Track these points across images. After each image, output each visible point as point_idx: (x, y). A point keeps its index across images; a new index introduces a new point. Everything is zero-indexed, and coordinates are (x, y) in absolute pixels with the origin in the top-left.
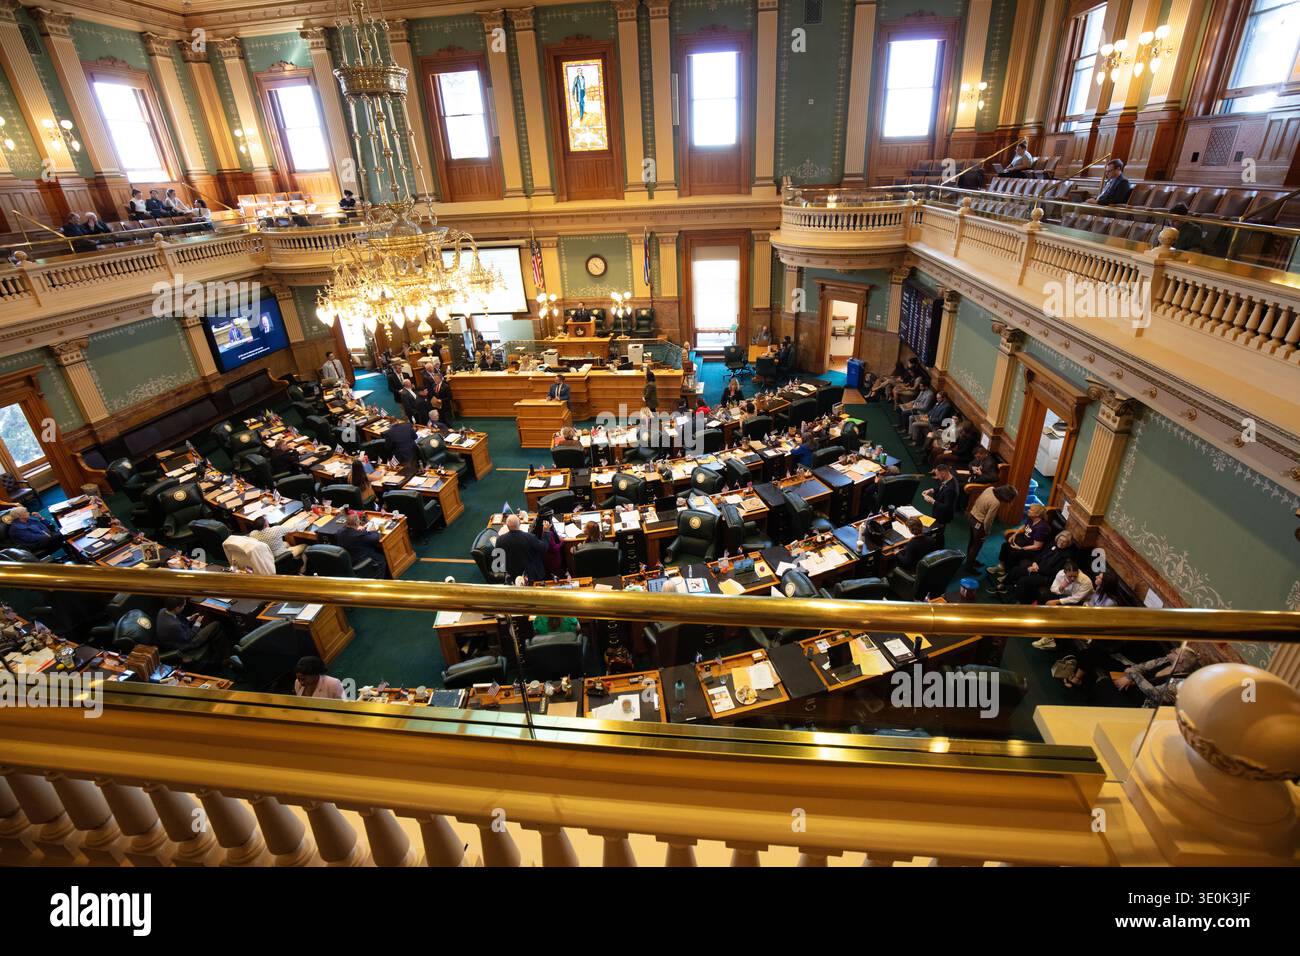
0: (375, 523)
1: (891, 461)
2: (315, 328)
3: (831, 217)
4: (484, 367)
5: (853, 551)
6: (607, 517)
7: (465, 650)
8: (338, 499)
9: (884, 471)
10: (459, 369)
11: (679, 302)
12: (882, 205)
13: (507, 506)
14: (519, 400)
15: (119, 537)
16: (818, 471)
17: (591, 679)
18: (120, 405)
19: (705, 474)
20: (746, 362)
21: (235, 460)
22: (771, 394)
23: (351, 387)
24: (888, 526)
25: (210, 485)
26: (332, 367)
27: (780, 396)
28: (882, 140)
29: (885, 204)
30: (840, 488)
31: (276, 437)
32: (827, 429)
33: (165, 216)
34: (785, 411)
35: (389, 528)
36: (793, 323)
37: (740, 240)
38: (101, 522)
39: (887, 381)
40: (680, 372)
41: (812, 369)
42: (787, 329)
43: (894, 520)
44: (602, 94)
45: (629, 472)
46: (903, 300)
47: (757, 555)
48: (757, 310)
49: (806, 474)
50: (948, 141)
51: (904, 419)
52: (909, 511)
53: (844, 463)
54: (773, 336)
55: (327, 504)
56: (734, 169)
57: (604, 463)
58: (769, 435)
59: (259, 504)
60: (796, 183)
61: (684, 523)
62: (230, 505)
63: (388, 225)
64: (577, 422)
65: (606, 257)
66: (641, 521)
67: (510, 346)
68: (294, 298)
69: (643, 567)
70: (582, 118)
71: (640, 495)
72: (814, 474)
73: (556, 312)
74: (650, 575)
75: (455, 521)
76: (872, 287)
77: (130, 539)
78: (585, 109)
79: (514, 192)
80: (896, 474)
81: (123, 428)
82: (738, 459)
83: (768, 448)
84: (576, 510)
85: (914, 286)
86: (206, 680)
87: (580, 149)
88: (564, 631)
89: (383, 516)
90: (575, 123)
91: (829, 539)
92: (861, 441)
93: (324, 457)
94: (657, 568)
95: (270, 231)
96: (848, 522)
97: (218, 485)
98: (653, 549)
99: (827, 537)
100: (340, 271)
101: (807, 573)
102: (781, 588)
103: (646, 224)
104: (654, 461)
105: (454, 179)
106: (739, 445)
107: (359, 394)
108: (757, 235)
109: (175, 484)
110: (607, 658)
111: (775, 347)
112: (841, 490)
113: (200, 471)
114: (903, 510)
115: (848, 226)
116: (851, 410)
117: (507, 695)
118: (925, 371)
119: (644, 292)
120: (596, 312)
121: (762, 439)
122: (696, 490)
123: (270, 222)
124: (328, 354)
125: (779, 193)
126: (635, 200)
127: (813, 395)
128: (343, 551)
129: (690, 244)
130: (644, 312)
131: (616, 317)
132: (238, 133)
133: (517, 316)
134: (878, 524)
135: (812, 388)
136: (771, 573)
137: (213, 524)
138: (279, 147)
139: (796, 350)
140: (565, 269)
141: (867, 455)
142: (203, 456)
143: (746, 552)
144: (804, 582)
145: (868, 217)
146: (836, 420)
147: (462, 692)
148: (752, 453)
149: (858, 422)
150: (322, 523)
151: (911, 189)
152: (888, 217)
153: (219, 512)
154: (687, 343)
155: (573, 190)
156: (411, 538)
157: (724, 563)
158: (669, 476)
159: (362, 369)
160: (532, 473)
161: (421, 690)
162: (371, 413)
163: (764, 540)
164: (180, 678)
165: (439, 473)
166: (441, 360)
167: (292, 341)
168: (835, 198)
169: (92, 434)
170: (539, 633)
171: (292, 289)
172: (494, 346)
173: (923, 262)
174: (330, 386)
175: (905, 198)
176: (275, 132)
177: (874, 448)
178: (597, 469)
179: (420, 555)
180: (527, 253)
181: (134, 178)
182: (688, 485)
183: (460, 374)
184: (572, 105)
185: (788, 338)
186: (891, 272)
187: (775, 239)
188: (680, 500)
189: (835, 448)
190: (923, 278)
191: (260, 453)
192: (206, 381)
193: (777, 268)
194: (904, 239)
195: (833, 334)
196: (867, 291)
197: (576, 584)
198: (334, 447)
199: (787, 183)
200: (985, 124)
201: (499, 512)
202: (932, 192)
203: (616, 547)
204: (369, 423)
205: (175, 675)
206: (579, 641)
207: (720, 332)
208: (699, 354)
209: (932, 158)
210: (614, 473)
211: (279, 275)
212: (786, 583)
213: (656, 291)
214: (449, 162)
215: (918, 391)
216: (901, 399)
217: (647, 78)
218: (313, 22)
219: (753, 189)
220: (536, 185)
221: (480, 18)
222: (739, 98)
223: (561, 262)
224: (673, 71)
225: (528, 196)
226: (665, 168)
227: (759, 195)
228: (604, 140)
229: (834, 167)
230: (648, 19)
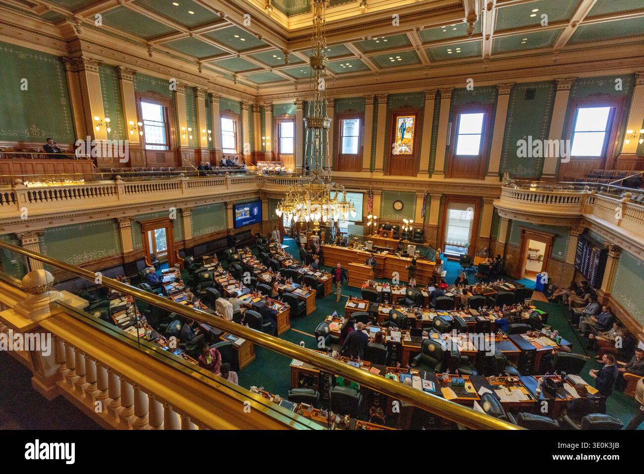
0: (277, 306)
1: (564, 343)
2: (273, 216)
3: (532, 195)
4: (338, 244)
5: (533, 394)
6: (384, 331)
7: (302, 382)
8: (264, 291)
9: (559, 347)
10: (327, 243)
11: (438, 228)
12: (566, 192)
13: (335, 313)
14: (351, 262)
15: (181, 288)
16: (512, 336)
17: (360, 421)
18: (197, 234)
19: (441, 321)
20: (472, 265)
21: (230, 265)
22: (486, 285)
23: (281, 243)
24: (560, 385)
25: (218, 274)
26: (276, 233)
27: (491, 287)
29: (568, 191)
30: (526, 350)
31: (247, 259)
32: (520, 312)
33: (231, 166)
34: (493, 296)
35: (282, 310)
36: (503, 249)
37: (477, 202)
38: (177, 280)
39: (564, 291)
40: (434, 263)
41: (513, 275)
42: (499, 251)
43: (565, 382)
44: (413, 130)
45: (399, 310)
46: (578, 246)
47: (467, 377)
48: (482, 238)
49: (504, 336)
50: (616, 160)
51: (576, 318)
52: (578, 380)
53: (530, 336)
54: (490, 253)
55: (260, 293)
56: (477, 167)
57: (387, 302)
58: (482, 308)
59: (234, 286)
60: (512, 176)
61: (425, 346)
62: (223, 284)
63: (311, 179)
64: (376, 279)
65: (404, 202)
66: (402, 338)
67: (351, 237)
68: (268, 203)
69: (399, 365)
70: (402, 140)
71: (403, 324)
72: (509, 338)
73: (375, 224)
74: (402, 371)
75: (310, 314)
76: (557, 236)
77: (184, 290)
78: (405, 136)
79: (366, 170)
80: (567, 352)
81: (195, 244)
82: (462, 317)
83: (481, 315)
84: (368, 323)
85: (586, 238)
86: (193, 361)
87: (398, 154)
88: (351, 388)
89: (281, 304)
91: (516, 382)
92: (543, 325)
93: (263, 271)
94: (407, 368)
95: (266, 176)
96: (531, 373)
97: (221, 274)
98: (406, 356)
99: (515, 380)
100: (289, 195)
101: (499, 399)
102: (481, 403)
103: (426, 189)
104: (413, 307)
105: (341, 161)
106: (463, 310)
107: (284, 247)
108: (486, 200)
109: (206, 271)
110: (371, 412)
111: (491, 260)
112: (527, 352)
113: (216, 267)
114: (571, 377)
115: (543, 201)
116: (537, 304)
117: (316, 415)
118: (594, 292)
119: (420, 220)
120: (394, 227)
121: (477, 309)
122: (434, 329)
123: (267, 172)
124: (275, 227)
125: (501, 180)
126: (422, 177)
127: (513, 290)
128: (261, 316)
129: (448, 201)
130: (419, 230)
131: (404, 230)
132: (264, 138)
133: (357, 223)
134: (553, 382)
135: (512, 286)
136: (475, 392)
137: (214, 291)
138: (277, 144)
139: (504, 263)
140: (383, 205)
141: (547, 334)
142: (219, 261)
143: (461, 374)
144: (497, 405)
145: (556, 197)
146: (527, 308)
147: (295, 405)
148: (470, 316)
149: (542, 312)
150: (255, 301)
151: (587, 185)
152: (570, 199)
153: (218, 286)
154: (439, 249)
155: (393, 171)
156: (290, 317)
157: (446, 376)
158: (420, 317)
159: (287, 236)
160: (350, 299)
161: (277, 397)
162: (287, 256)
163: (472, 370)
164: (184, 357)
165: (309, 290)
166: (321, 238)
167: (263, 220)
168: (535, 185)
169: (184, 244)
170: (338, 385)
171: (268, 199)
172: (344, 235)
173: (594, 226)
174: (273, 241)
175: (583, 189)
176: (277, 139)
177: (552, 331)
178: (382, 305)
179: (292, 327)
180: (367, 196)
181: (225, 151)
182: (430, 325)
183: (326, 245)
184: (399, 134)
185: (499, 256)
186: (571, 229)
187: (496, 203)
188: (425, 332)
189: (525, 325)
190: (593, 235)
191: (240, 264)
192: (228, 231)
193: (496, 218)
194: (581, 211)
195: (529, 258)
196: (553, 237)
197: (362, 363)
198: (268, 268)
199: (506, 176)
201: (331, 315)
202: (602, 188)
203: (386, 349)
204: (285, 260)
205: (182, 354)
206: (358, 397)
207: (459, 246)
208: (445, 256)
209: (603, 168)
210: (391, 309)
211: (265, 193)
212: (484, 401)
213: (426, 221)
214: (341, 155)
215: (587, 302)
216: (574, 304)
217: (436, 124)
218: (300, 99)
219: (486, 177)
220: (376, 167)
221: (365, 98)
222: (482, 134)
223: (381, 202)
224: (449, 122)
225: (371, 172)
226: (440, 164)
227: (489, 181)
228: (411, 150)
229: (536, 170)
230: (440, 99)
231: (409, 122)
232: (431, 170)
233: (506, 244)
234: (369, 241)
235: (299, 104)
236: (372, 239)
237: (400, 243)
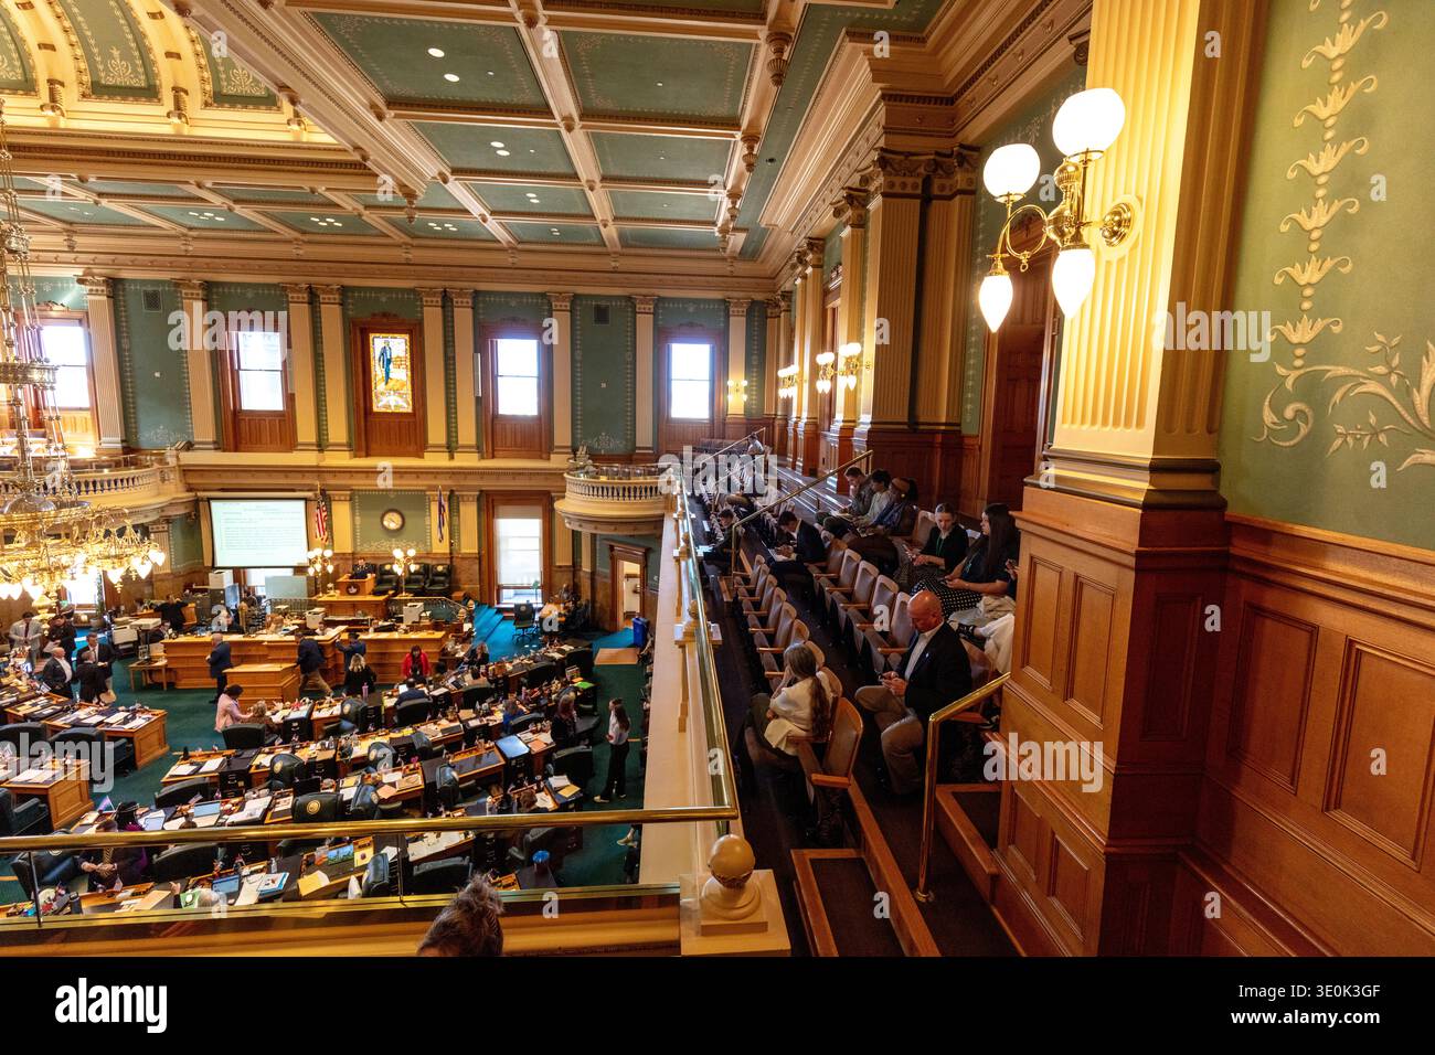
11: (480, 559)
28: (669, 420)
36: (589, 581)
37: (540, 500)
41: (606, 627)
44: (408, 364)
48: (560, 567)
50: (724, 424)
56: (534, 437)
60: (593, 452)
65: (404, 512)
70: (387, 383)
73: (330, 568)
76: (648, 550)
78: (391, 375)
79: (306, 447)
87: (383, 410)
90: (379, 386)
103: (446, 483)
119: (441, 548)
120: (388, 567)
126: (435, 460)
129: (492, 503)
130: (440, 568)
133: (296, 569)
140: (358, 523)
154: (487, 600)
155: (374, 446)
180: (313, 505)
184: (377, 371)
199: (582, 451)
200: (754, 412)
207: (523, 588)
208: (501, 611)
209: (712, 438)
213: (456, 547)
214: (238, 413)
217: (450, 355)
218: (95, 271)
219: (552, 456)
220: (331, 441)
221: (284, 289)
222: (539, 378)
223: (353, 515)
224: (476, 351)
225: (321, 451)
226: (467, 433)
227: (557, 461)
228: (408, 404)
229: (627, 440)
230: (452, 307)
231: (398, 345)
232: (454, 445)
233: (593, 573)
234: (317, 610)
235: (93, 283)
236: (322, 604)
237: (388, 601)
